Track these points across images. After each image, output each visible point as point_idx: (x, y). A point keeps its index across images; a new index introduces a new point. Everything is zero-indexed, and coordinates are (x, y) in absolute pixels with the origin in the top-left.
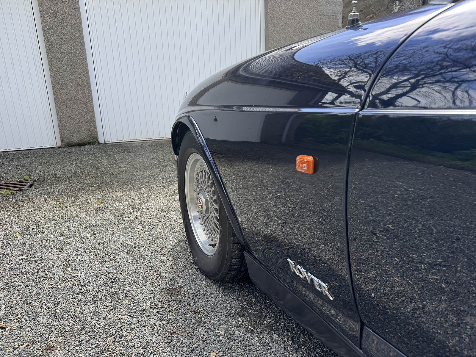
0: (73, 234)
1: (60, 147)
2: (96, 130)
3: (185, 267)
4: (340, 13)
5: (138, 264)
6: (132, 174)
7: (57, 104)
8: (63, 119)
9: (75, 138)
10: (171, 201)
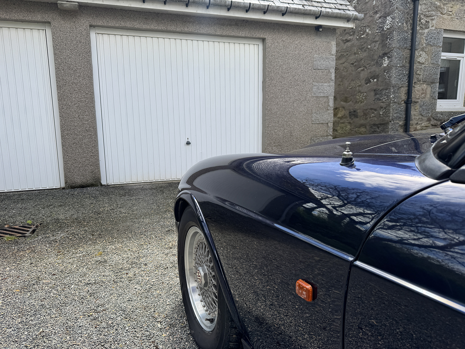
0: (73, 292)
1: (63, 188)
2: (100, 173)
3: (182, 338)
4: (333, 68)
5: (135, 332)
6: (132, 221)
7: (64, 147)
8: (69, 162)
9: (79, 180)
10: (169, 255)
